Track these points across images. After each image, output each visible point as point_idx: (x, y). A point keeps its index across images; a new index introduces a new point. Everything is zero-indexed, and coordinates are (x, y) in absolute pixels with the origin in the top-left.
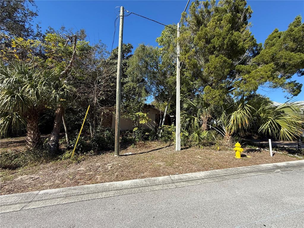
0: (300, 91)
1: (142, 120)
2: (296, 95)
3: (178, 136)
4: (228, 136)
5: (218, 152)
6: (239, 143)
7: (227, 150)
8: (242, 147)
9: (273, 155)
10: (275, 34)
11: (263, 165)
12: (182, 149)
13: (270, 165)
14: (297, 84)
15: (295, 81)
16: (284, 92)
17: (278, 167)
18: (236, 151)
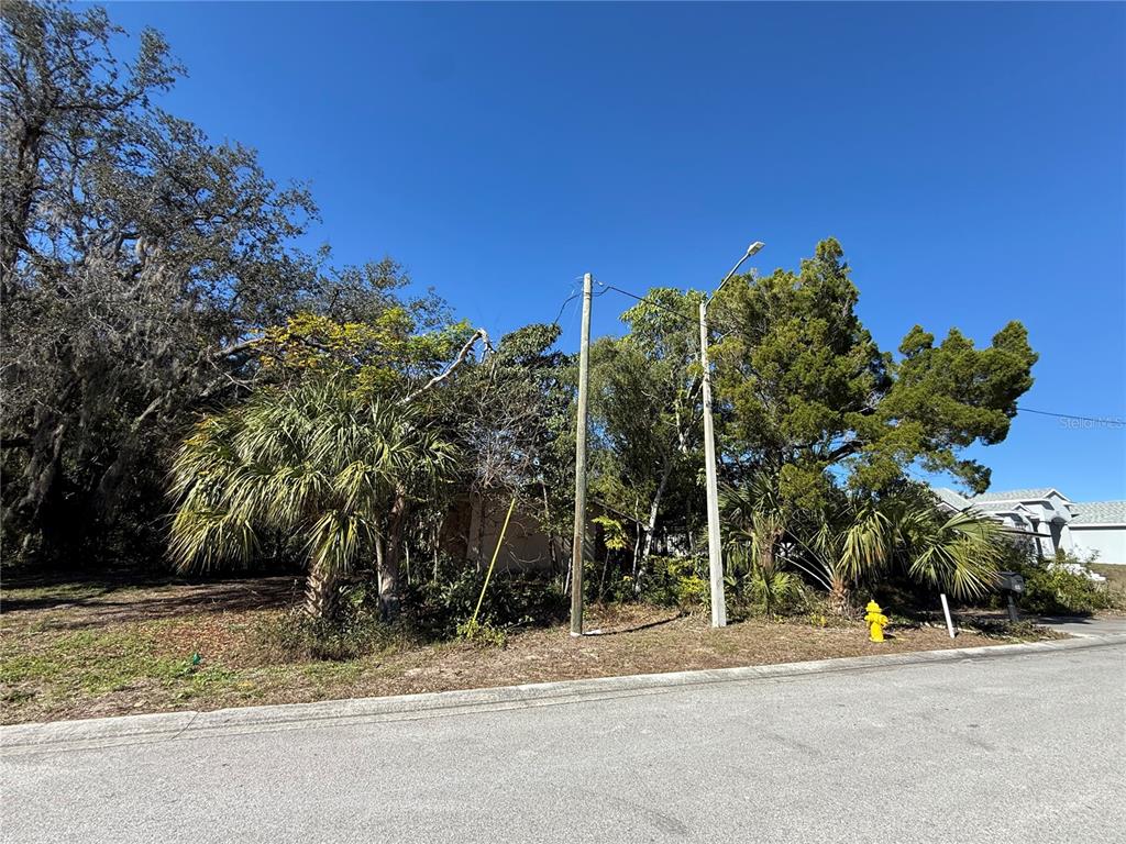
0: (988, 483)
1: (612, 538)
2: (982, 492)
3: (718, 586)
4: (841, 589)
5: (824, 630)
6: (876, 602)
7: (845, 626)
8: (883, 613)
9: (956, 635)
10: (918, 338)
11: (935, 652)
12: (728, 623)
13: (951, 652)
14: (980, 467)
15: (974, 461)
16: (956, 482)
17: (967, 656)
18: (871, 623)
